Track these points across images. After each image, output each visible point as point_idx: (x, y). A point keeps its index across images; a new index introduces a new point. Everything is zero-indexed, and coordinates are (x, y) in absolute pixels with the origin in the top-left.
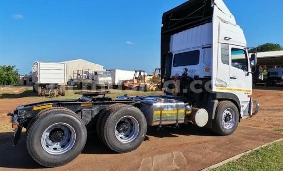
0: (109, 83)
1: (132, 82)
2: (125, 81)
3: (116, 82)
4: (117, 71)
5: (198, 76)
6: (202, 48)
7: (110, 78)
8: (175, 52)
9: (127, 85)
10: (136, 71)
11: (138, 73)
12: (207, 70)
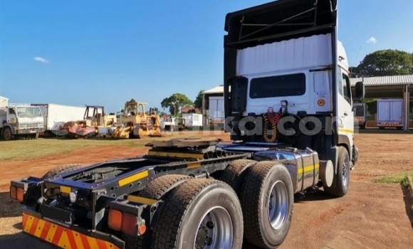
0: (39, 126)
1: (82, 125)
2: (70, 124)
3: (51, 126)
4: (51, 107)
5: (305, 112)
6: (310, 71)
7: (41, 119)
8: (253, 75)
9: (73, 130)
10: (88, 108)
11: (91, 110)
12: (321, 103)
